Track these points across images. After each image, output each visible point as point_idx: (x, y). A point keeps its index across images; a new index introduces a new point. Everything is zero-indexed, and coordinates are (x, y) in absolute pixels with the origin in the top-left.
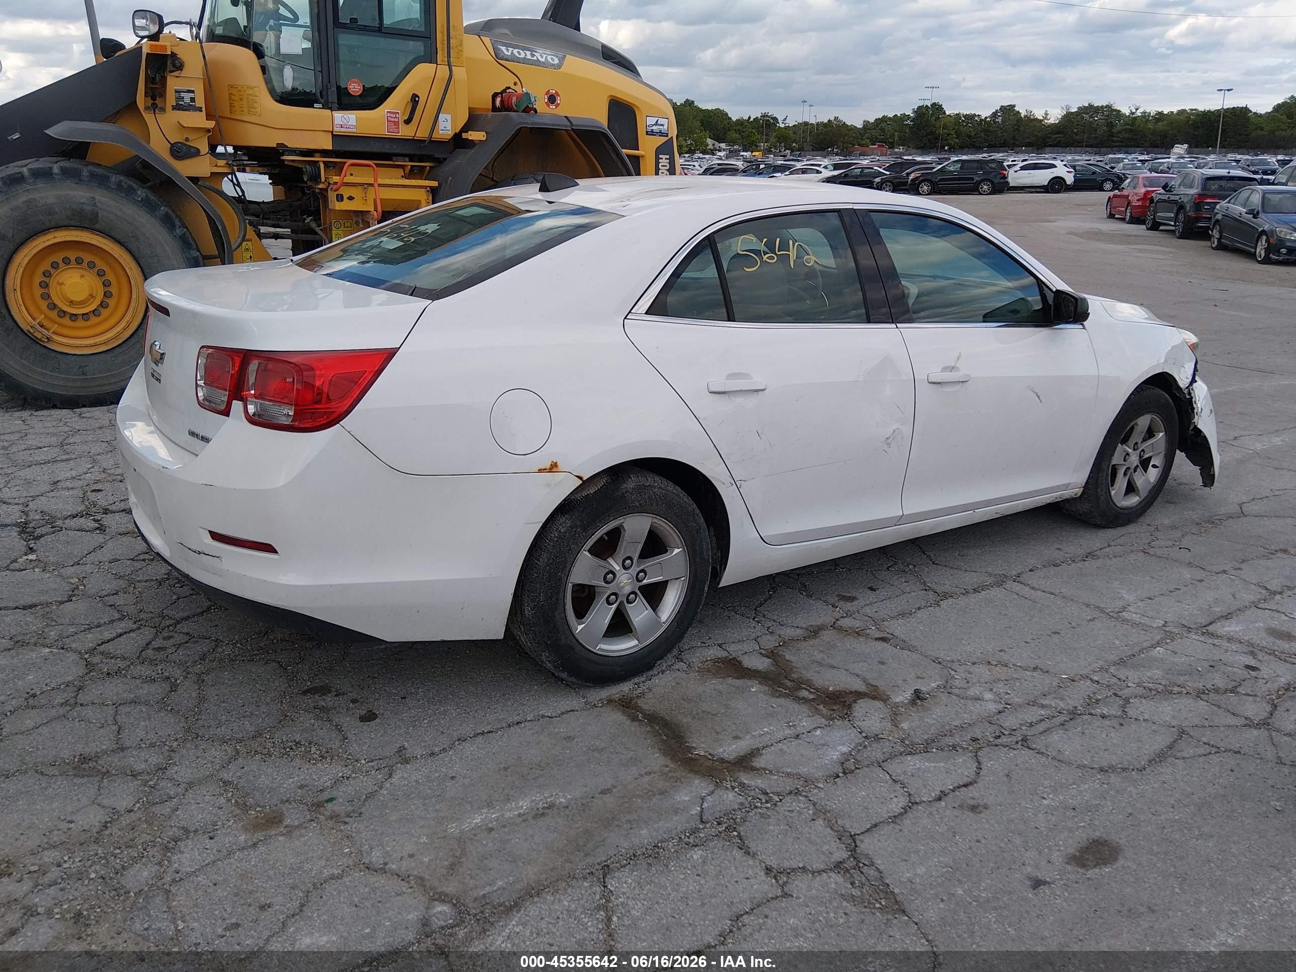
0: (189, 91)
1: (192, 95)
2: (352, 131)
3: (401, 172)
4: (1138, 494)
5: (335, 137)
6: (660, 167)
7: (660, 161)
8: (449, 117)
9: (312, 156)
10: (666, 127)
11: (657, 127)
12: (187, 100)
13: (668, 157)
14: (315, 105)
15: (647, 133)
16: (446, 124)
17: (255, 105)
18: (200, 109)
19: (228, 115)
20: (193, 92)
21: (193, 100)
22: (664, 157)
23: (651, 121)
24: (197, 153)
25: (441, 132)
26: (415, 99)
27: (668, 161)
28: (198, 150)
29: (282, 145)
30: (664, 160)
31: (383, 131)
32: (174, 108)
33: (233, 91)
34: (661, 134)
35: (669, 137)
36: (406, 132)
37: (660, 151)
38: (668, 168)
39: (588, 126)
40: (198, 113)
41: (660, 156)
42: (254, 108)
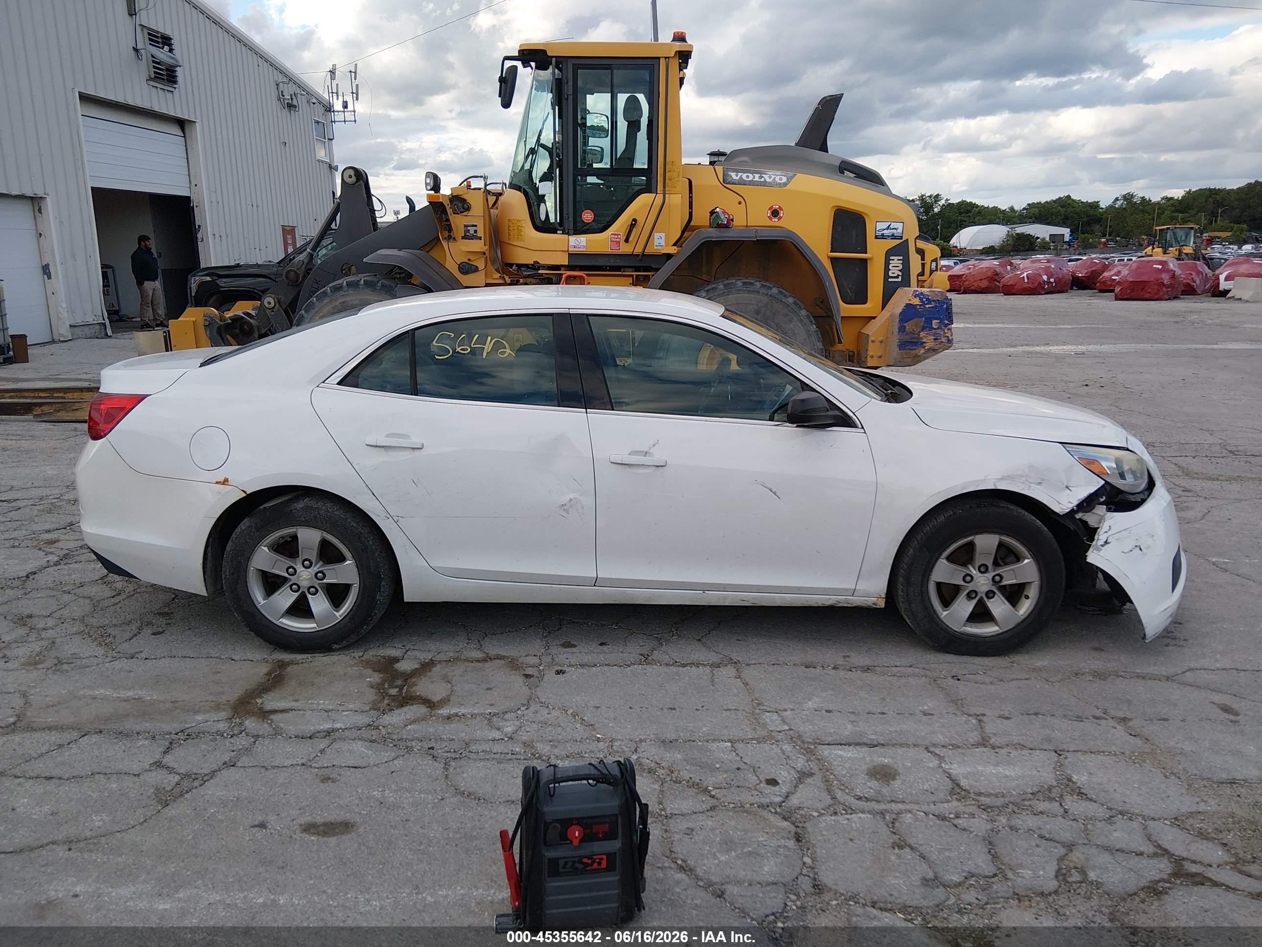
0: (473, 226)
1: (475, 228)
2: (582, 250)
3: (630, 280)
4: (997, 624)
5: (571, 255)
6: (890, 267)
7: (891, 262)
8: (663, 235)
9: (560, 270)
10: (900, 230)
11: (889, 231)
12: (472, 232)
13: (901, 258)
14: (558, 232)
15: (876, 237)
16: (660, 241)
17: (522, 233)
18: (480, 238)
19: (508, 242)
20: (476, 226)
21: (476, 231)
22: (896, 258)
23: (881, 226)
24: (476, 269)
25: (655, 248)
26: (634, 223)
27: (901, 262)
28: (477, 267)
29: (536, 262)
30: (896, 261)
31: (607, 249)
32: (463, 238)
33: (510, 224)
34: (893, 237)
35: (904, 239)
36: (626, 249)
37: (889, 253)
38: (901, 268)
39: (773, 237)
40: (479, 241)
41: (891, 258)
42: (521, 235)
